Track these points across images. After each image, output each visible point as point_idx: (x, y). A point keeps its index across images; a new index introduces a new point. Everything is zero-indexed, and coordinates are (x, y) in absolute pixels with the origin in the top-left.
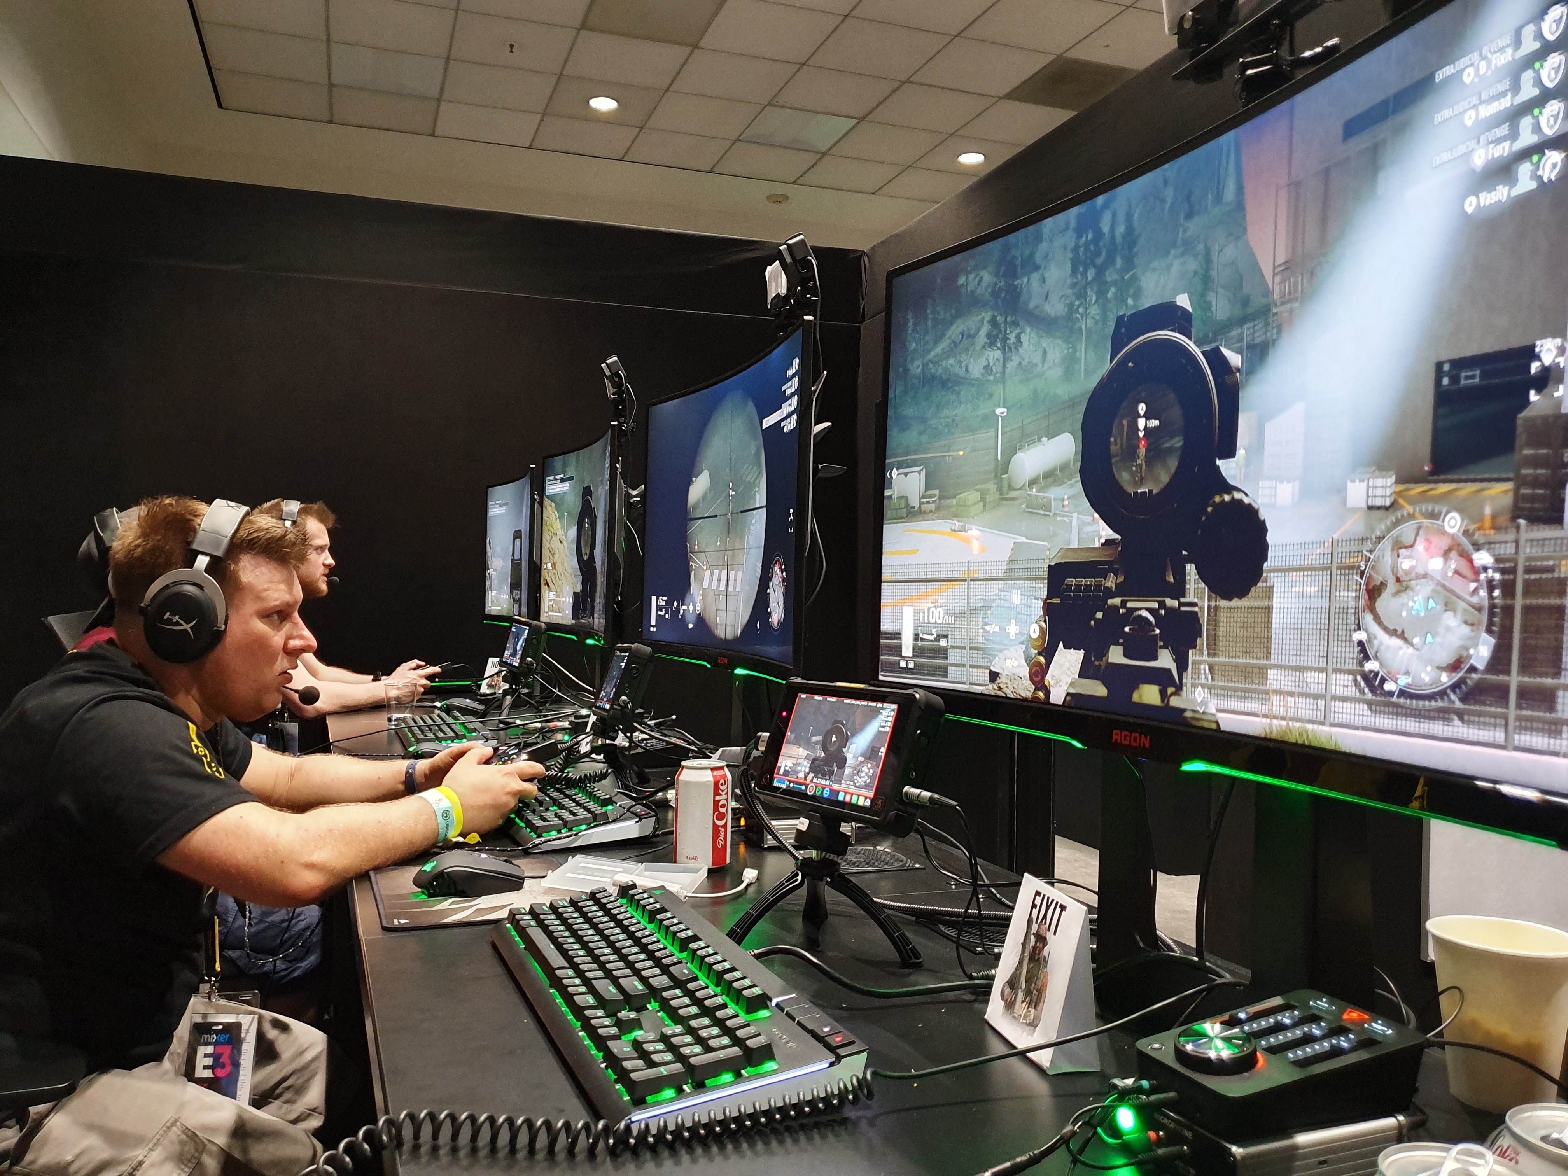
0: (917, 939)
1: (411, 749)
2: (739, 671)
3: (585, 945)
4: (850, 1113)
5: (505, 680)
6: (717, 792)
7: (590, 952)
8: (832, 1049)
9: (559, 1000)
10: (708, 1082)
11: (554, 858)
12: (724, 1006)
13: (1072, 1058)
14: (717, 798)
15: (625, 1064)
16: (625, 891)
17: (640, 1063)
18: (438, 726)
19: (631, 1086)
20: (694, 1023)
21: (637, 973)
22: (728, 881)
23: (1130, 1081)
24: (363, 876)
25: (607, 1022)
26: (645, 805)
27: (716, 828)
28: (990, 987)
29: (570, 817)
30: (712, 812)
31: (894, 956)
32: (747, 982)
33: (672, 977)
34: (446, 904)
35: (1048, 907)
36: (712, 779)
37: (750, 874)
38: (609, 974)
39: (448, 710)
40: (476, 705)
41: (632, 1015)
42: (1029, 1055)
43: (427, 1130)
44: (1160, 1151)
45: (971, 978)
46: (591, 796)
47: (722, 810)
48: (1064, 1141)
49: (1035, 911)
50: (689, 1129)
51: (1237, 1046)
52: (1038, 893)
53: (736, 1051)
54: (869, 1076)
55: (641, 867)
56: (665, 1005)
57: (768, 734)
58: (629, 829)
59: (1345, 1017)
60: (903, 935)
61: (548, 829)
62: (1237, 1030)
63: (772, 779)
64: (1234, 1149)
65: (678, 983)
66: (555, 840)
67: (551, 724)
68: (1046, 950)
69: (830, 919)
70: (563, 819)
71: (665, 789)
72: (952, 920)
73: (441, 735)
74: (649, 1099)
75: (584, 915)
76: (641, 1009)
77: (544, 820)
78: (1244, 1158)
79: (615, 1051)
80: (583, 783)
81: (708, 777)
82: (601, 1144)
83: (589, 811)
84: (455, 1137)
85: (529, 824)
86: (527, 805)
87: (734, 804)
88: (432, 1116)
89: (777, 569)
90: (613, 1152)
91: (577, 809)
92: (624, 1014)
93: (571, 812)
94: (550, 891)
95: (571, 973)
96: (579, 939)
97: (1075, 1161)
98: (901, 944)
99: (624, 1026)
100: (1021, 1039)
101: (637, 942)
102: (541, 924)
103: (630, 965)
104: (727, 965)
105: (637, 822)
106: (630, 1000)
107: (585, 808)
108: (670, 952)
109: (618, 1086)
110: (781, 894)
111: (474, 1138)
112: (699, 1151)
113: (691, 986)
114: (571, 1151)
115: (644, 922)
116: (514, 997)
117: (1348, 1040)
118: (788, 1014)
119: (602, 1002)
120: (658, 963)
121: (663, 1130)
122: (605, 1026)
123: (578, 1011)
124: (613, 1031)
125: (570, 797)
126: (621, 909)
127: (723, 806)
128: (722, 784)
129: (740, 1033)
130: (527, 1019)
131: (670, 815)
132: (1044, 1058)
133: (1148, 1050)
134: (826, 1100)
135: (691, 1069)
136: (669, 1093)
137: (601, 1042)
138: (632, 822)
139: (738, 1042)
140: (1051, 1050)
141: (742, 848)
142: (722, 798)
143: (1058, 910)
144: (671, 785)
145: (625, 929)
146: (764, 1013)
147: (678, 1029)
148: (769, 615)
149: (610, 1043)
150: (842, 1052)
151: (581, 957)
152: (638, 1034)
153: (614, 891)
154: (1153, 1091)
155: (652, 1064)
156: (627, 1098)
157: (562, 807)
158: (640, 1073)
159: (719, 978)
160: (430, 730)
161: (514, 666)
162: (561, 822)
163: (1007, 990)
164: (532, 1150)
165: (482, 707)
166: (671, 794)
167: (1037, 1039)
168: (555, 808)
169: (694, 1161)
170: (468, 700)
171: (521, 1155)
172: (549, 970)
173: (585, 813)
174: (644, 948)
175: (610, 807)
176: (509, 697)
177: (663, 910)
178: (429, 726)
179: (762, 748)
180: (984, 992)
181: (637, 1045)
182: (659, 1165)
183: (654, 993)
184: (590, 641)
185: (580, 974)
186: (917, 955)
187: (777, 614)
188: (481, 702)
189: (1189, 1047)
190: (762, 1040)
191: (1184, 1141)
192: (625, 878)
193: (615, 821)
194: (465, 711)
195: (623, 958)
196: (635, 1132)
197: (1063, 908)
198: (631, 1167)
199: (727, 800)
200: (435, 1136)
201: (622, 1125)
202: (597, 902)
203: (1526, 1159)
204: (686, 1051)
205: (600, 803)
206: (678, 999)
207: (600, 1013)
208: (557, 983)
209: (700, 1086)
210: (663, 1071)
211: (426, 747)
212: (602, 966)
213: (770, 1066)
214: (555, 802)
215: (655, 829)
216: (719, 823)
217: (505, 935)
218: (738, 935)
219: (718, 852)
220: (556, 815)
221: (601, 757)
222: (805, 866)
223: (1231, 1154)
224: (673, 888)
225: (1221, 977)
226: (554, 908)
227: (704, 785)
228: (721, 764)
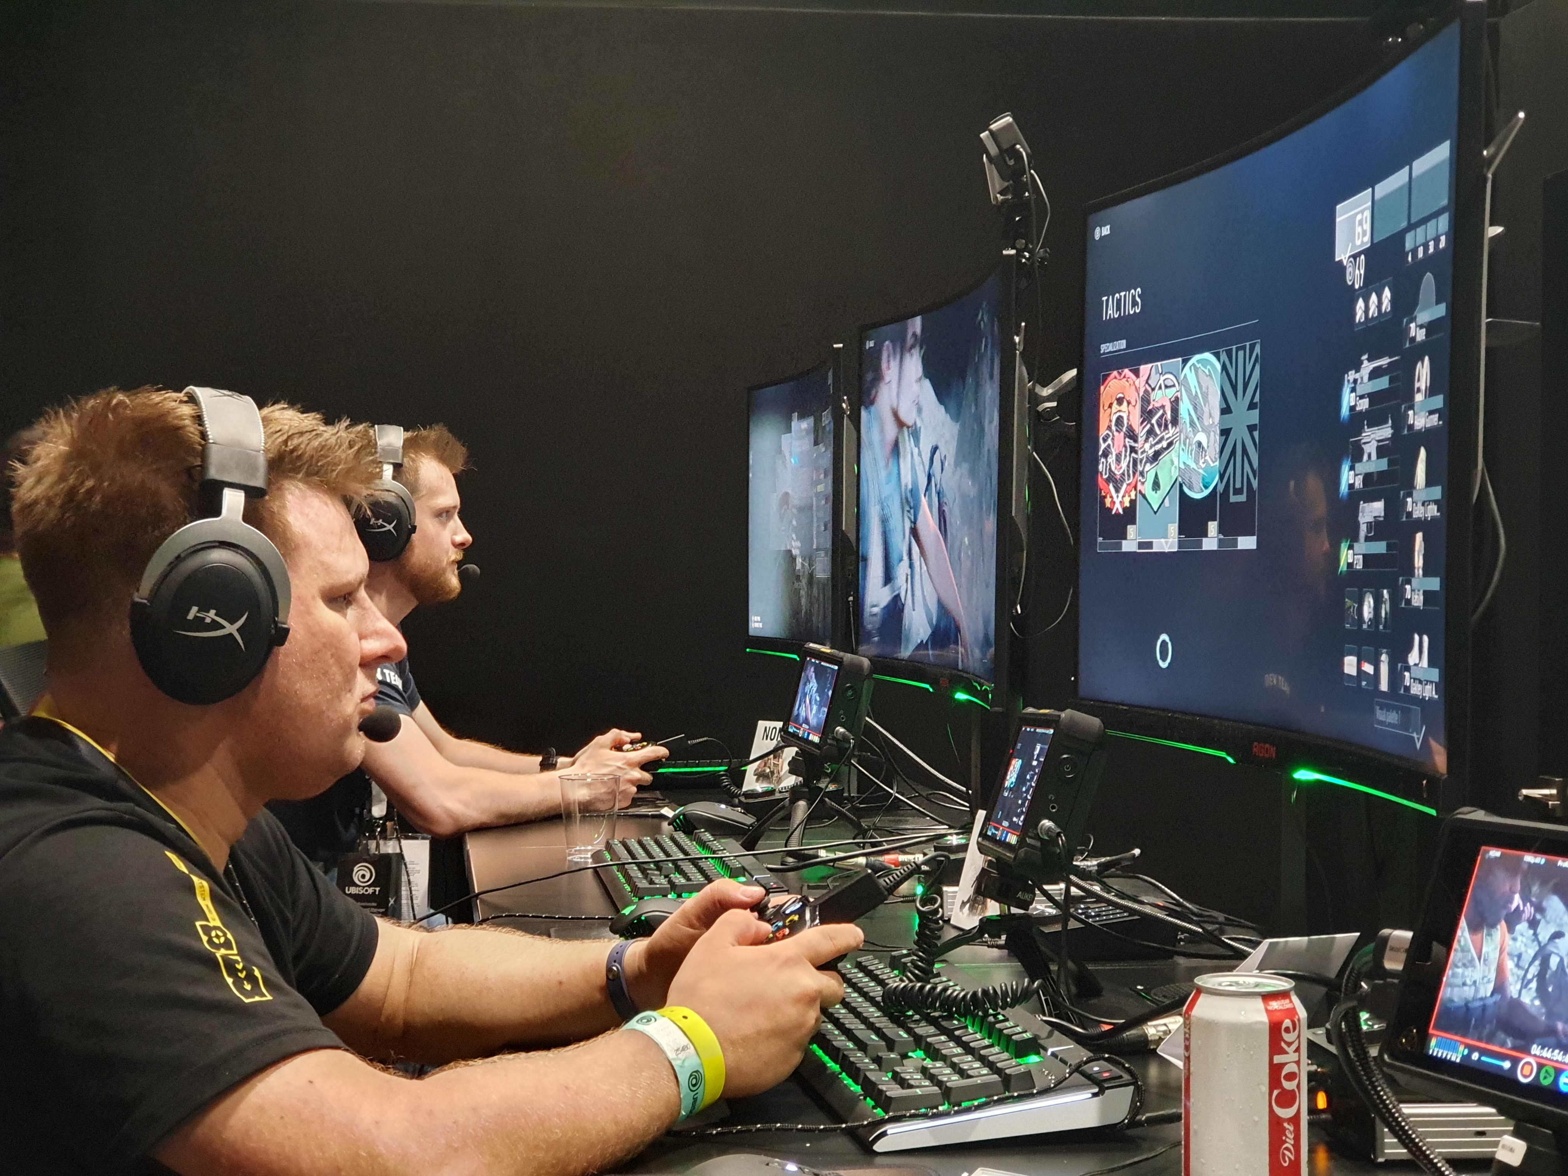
1: (627, 911)
2: (1304, 775)
5: (794, 768)
6: (1276, 1044)
14: (1278, 1059)
18: (674, 862)
27: (1276, 1125)
29: (954, 1080)
30: (1265, 1089)
36: (1264, 1018)
39: (687, 825)
40: (736, 815)
46: (991, 1031)
47: (1288, 1085)
57: (1409, 934)
58: (1077, 1107)
61: (913, 1102)
63: (1424, 1038)
66: (930, 1128)
67: (882, 861)
70: (939, 1084)
73: (679, 880)
77: (903, 1083)
81: (1256, 1012)
83: (992, 1066)
85: (870, 1089)
91: (968, 1062)
93: (954, 1066)
105: (1095, 1095)
107: (984, 1060)
125: (950, 1034)
127: (1291, 1077)
128: (1287, 1030)
138: (1086, 1095)
142: (1286, 1057)
160: (659, 869)
161: (812, 743)
162: (936, 1089)
165: (749, 820)
166: (1164, 1036)
168: (920, 1054)
170: (723, 806)
173: (985, 1071)
175: (1033, 1059)
176: (802, 804)
178: (657, 863)
184: (961, 696)
188: (748, 809)
193: (1049, 1088)
194: (721, 830)
199: (1298, 1063)
205: (1012, 1048)
214: (919, 1041)
215: (1135, 1110)
216: (1285, 1113)
219: (1282, 1175)
220: (924, 1071)
227: (1248, 1030)
228: (1285, 984)
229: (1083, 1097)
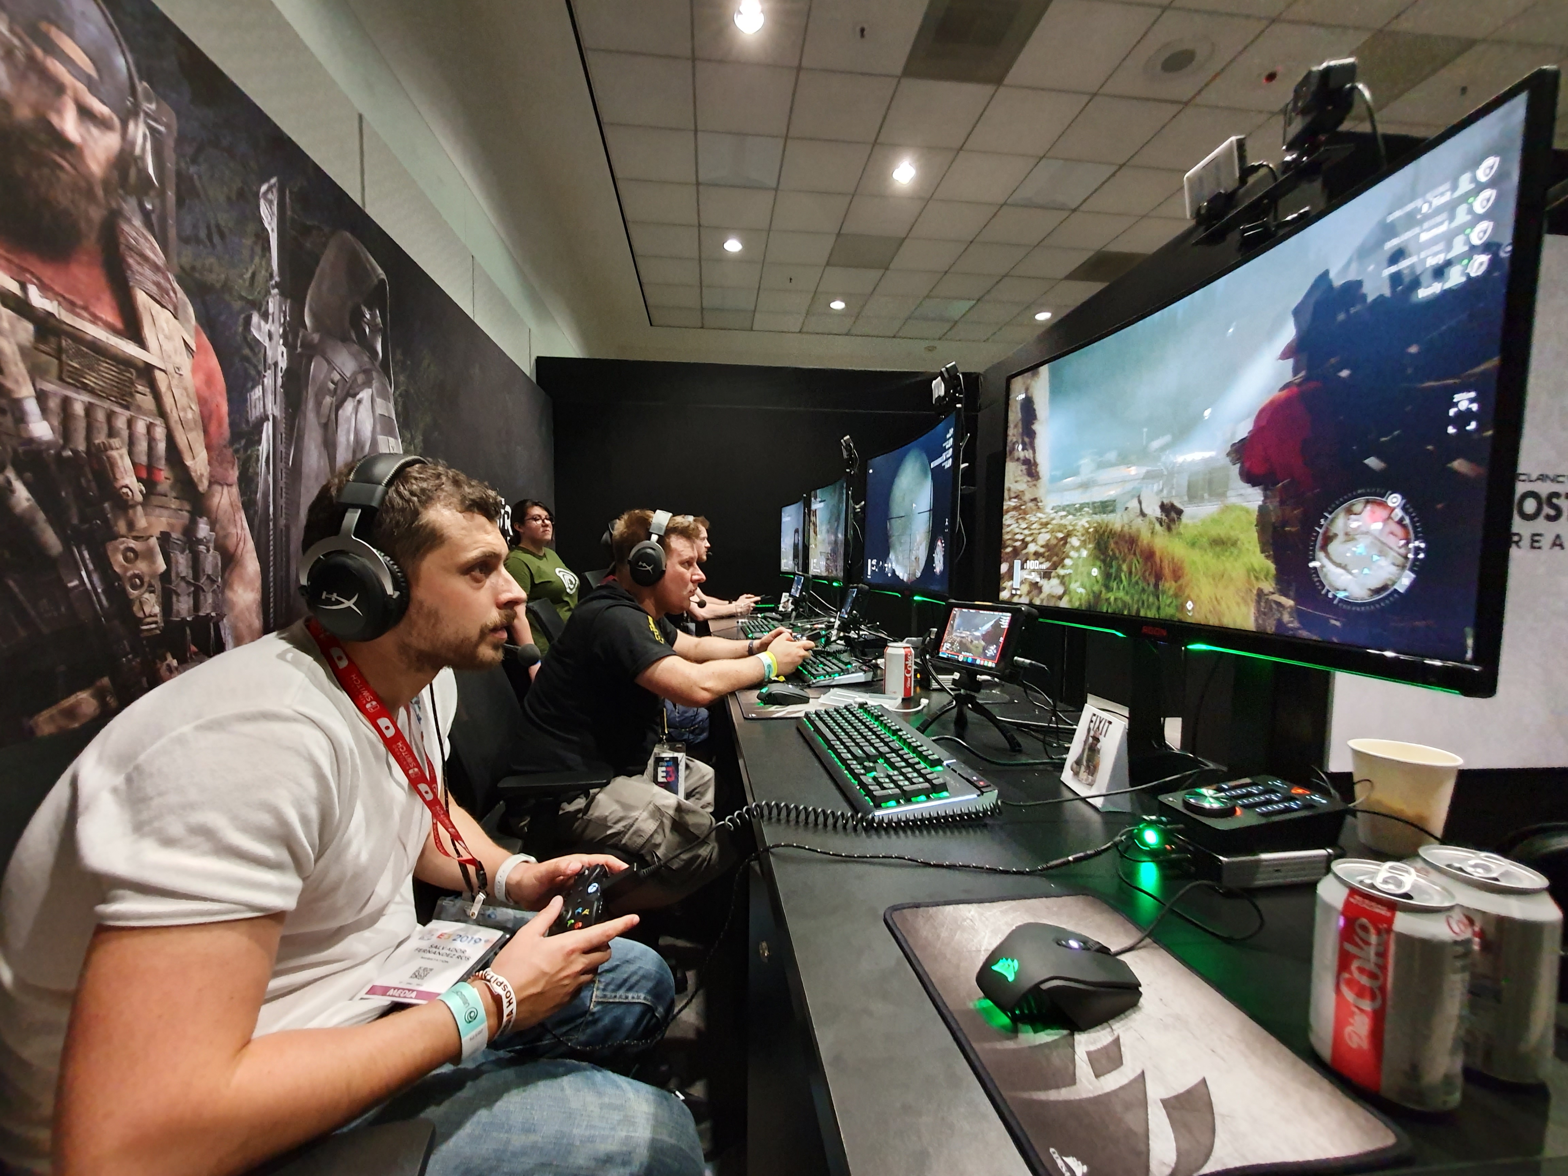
0: (1020, 739)
2: (917, 598)
3: (844, 730)
4: (989, 821)
5: (792, 603)
6: (906, 660)
7: (847, 733)
8: (978, 788)
9: (833, 756)
10: (913, 799)
11: (822, 689)
12: (919, 763)
13: (1114, 804)
14: (907, 663)
15: (870, 787)
16: (862, 706)
17: (878, 787)
18: (761, 625)
19: (873, 798)
20: (903, 770)
21: (872, 745)
22: (912, 706)
23: (1154, 818)
24: (733, 693)
25: (859, 767)
26: (868, 666)
27: (906, 678)
28: (1064, 764)
29: (829, 670)
30: (904, 670)
31: (1008, 746)
32: (930, 752)
33: (889, 747)
34: (773, 708)
35: (1100, 722)
36: (904, 653)
37: (924, 702)
38: (857, 744)
39: (765, 618)
40: (778, 616)
41: (871, 764)
42: (1088, 800)
43: (775, 811)
44: (1173, 856)
45: (1052, 758)
46: (840, 661)
47: (909, 669)
48: (1116, 845)
49: (1092, 725)
50: (904, 822)
51: (1223, 802)
52: (1094, 715)
53: (927, 785)
54: (999, 803)
55: (867, 695)
56: (887, 760)
57: (935, 629)
58: (860, 677)
59: (1293, 791)
60: (1012, 735)
61: (820, 675)
62: (1223, 794)
63: (938, 653)
64: (1221, 858)
65: (893, 750)
66: (823, 680)
67: (816, 626)
68: (1099, 746)
69: (969, 725)
70: (826, 671)
71: (876, 659)
72: (1038, 729)
74: (883, 805)
75: (842, 716)
76: (875, 762)
77: (817, 671)
78: (1228, 863)
79: (864, 781)
80: (834, 654)
81: (902, 652)
82: (860, 825)
83: (839, 667)
84: (788, 815)
85: (809, 672)
86: (808, 664)
87: (914, 667)
88: (777, 805)
89: (939, 543)
90: (865, 829)
91: (834, 667)
92: (866, 764)
93: (830, 668)
94: (823, 704)
95: (838, 743)
96: (841, 727)
97: (1122, 856)
98: (1011, 740)
99: (868, 770)
100: (1083, 792)
101: (870, 730)
102: (821, 719)
103: (868, 741)
104: (919, 744)
105: (863, 674)
106: (869, 757)
108: (889, 737)
109: (867, 798)
110: (944, 711)
111: (798, 816)
112: (909, 832)
113: (900, 752)
114: (844, 827)
115: (873, 722)
116: (810, 754)
117: (1297, 804)
118: (953, 770)
119: (855, 757)
120: (882, 740)
121: (890, 821)
122: (859, 769)
123: (843, 761)
124: (862, 771)
125: (829, 661)
126: (860, 713)
127: (910, 667)
128: (909, 656)
129: (928, 776)
130: (817, 764)
131: (879, 672)
132: (1098, 802)
133: (1165, 801)
134: (977, 813)
135: (903, 791)
136: (893, 803)
137: (856, 776)
139: (927, 780)
140: (1102, 799)
141: (918, 689)
142: (909, 663)
143: (1107, 724)
144: (882, 656)
145: (864, 724)
146: (939, 768)
147: (896, 773)
148: (934, 568)
149: (862, 777)
150: (984, 790)
151: (842, 735)
152: (874, 774)
153: (857, 706)
154: (1169, 823)
155: (884, 788)
156: (872, 804)
157: (825, 665)
158: (878, 792)
159: (915, 750)
160: (758, 627)
161: (797, 597)
163: (1075, 766)
164: (825, 825)
165: (780, 617)
166: (880, 661)
167: (1093, 792)
168: (821, 666)
169: (906, 836)
170: (774, 614)
171: (820, 826)
172: (827, 741)
173: (837, 668)
174: (874, 733)
175: (849, 666)
176: (794, 612)
177: (882, 716)
178: (756, 625)
179: (933, 637)
180: (1060, 766)
181: (875, 779)
182: (890, 837)
183: (881, 755)
184: (835, 584)
185: (843, 743)
186: (1020, 746)
187: (939, 567)
188: (780, 614)
189: (1192, 801)
190: (940, 781)
191: (1190, 852)
192: (861, 700)
193: (853, 673)
194: (773, 619)
195: (864, 737)
196: (876, 820)
197: (1110, 723)
198: (875, 837)
199: (911, 664)
200: (779, 814)
201: (870, 816)
202: (848, 710)
203: (1434, 875)
204: (901, 783)
205: (844, 664)
206: (894, 758)
207: (855, 762)
208: (832, 747)
209: (908, 801)
210: (890, 792)
211: (757, 635)
212: (854, 740)
213: (945, 794)
214: (822, 663)
215: (873, 678)
216: (908, 675)
217: (803, 723)
218: (923, 729)
219: (907, 690)
220: (823, 669)
221: (842, 642)
222: (956, 697)
223: (1220, 861)
224: (886, 706)
225: (1207, 766)
226: (826, 712)
227: (900, 655)
228: (908, 645)
229: (861, 674)
